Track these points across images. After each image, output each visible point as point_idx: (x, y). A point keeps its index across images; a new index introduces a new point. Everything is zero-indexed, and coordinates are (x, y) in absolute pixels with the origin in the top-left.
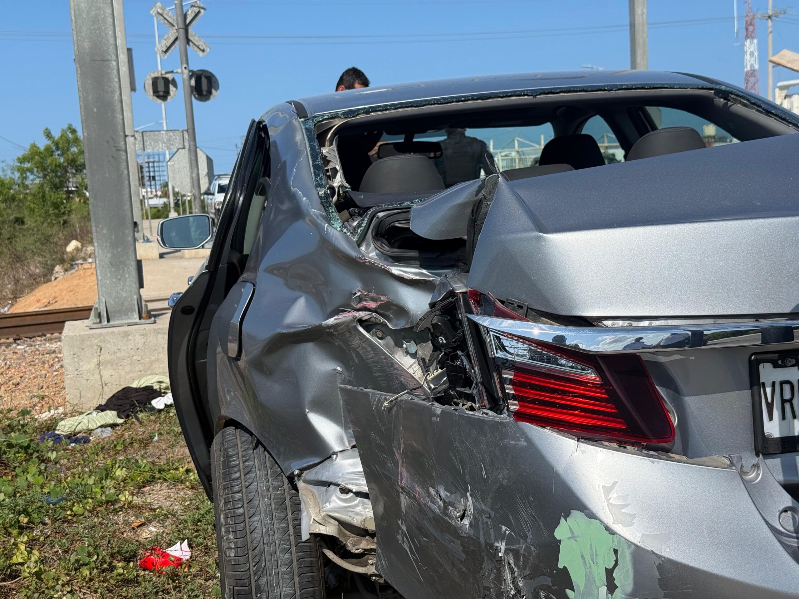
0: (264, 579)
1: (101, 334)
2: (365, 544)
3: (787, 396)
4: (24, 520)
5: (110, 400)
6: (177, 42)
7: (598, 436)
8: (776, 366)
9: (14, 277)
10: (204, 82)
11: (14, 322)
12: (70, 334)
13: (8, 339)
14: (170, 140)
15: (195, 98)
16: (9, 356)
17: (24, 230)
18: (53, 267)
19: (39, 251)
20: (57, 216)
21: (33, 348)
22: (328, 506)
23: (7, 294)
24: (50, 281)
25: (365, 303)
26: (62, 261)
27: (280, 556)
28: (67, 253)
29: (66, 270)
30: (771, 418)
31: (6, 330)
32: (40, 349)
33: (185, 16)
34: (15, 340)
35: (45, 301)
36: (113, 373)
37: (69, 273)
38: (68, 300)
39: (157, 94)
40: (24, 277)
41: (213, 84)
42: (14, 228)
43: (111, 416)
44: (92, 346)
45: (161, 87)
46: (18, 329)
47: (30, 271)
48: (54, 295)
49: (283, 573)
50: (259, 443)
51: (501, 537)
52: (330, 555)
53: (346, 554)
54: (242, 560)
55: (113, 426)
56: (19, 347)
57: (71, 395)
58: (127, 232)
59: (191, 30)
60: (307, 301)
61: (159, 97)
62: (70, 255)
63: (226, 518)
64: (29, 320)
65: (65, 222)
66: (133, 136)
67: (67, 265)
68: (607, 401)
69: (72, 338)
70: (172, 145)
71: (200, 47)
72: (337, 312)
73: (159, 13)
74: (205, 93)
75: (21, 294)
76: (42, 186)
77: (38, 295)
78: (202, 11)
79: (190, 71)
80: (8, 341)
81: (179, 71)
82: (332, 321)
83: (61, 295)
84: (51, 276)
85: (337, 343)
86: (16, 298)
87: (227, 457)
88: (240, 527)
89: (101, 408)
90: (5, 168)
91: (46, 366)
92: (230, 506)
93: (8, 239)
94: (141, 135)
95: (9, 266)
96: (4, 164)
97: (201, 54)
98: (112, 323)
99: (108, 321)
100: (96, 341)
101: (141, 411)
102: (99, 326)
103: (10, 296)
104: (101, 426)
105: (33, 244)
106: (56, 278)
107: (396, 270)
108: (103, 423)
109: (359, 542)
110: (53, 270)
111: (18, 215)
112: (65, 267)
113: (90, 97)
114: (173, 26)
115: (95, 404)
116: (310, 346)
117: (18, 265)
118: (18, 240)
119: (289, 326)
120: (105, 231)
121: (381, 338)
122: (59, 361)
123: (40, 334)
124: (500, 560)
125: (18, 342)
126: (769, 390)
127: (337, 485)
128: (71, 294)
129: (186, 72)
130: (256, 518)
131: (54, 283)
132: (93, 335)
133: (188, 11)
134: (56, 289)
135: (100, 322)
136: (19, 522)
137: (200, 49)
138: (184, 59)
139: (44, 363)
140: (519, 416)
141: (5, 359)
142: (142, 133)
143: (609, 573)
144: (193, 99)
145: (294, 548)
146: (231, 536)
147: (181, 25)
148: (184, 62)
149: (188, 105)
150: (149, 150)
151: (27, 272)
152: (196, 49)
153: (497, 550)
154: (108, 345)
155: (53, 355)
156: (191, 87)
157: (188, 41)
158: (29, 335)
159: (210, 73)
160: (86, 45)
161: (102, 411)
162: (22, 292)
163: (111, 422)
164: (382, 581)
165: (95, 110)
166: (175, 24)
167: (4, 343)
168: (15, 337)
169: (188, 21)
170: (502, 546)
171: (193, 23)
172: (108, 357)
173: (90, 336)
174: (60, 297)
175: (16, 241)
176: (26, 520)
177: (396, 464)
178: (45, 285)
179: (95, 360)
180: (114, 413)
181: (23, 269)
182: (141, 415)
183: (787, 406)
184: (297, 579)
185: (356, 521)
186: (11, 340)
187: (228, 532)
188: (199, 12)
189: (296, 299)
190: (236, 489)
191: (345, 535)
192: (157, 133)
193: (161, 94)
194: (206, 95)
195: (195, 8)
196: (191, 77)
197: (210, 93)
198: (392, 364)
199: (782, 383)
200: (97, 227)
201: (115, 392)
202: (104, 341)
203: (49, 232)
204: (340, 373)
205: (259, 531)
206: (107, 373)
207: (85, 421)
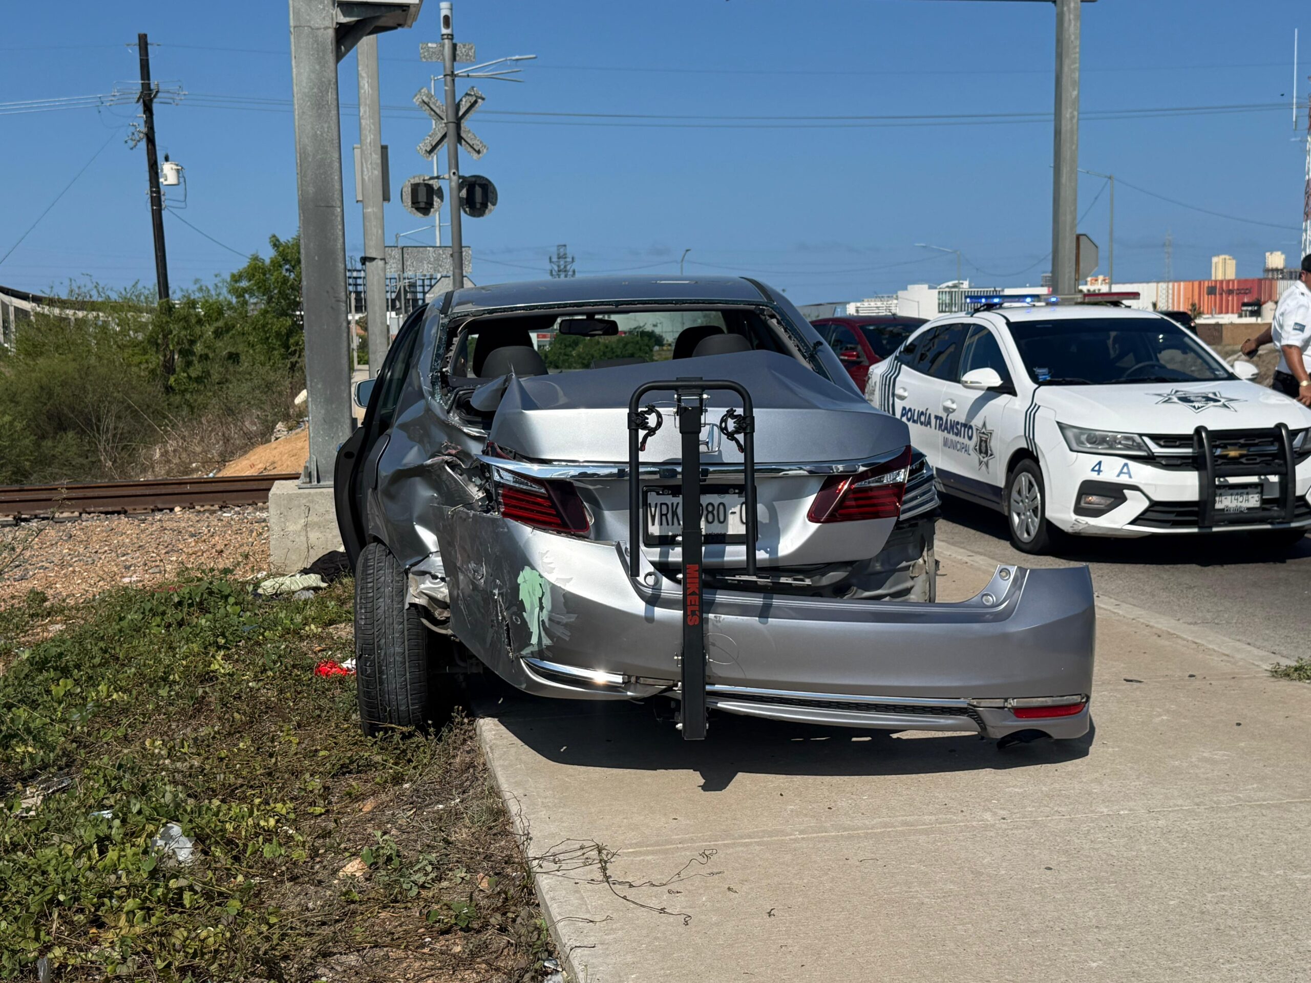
0: (383, 641)
1: (310, 493)
2: (446, 614)
3: (664, 512)
4: (222, 641)
5: (315, 564)
6: (446, 140)
7: (547, 527)
8: (658, 494)
9: (223, 435)
10: (478, 191)
11: (221, 487)
12: (278, 492)
13: (212, 505)
14: (438, 260)
15: (466, 212)
16: (213, 523)
17: (240, 373)
18: (274, 423)
19: (257, 402)
20: (284, 357)
21: (241, 516)
22: (422, 586)
23: (213, 458)
24: (270, 441)
25: (450, 451)
26: (286, 417)
27: (396, 626)
28: (294, 406)
29: (290, 429)
30: (653, 524)
31: (211, 495)
32: (249, 517)
33: (457, 107)
34: (221, 508)
35: (261, 466)
36: (320, 536)
37: (294, 432)
38: (288, 466)
39: (417, 205)
40: (236, 436)
41: (490, 195)
42: (227, 370)
43: (314, 580)
44: (299, 506)
45: (422, 198)
46: (225, 494)
47: (244, 428)
48: (272, 459)
49: (398, 638)
50: (390, 552)
51: (496, 586)
52: (425, 621)
53: (436, 622)
54: (369, 627)
55: (316, 589)
56: (225, 515)
57: (276, 557)
58: (343, 387)
59: (465, 124)
60: (419, 449)
61: (418, 209)
62: (297, 409)
63: (361, 599)
64: (239, 486)
65: (293, 365)
66: (384, 259)
67: (292, 423)
68: (550, 507)
69: (280, 496)
70: (441, 266)
71: (475, 147)
72: (433, 456)
73: (424, 102)
74: (478, 206)
75: (231, 456)
76: (265, 313)
77: (253, 458)
78: (480, 100)
79: (460, 177)
80: (212, 508)
81: (447, 176)
82: (429, 462)
83: (281, 459)
84: (271, 435)
85: (434, 477)
86: (224, 461)
87: (367, 560)
88: (369, 605)
89: (305, 572)
90: (220, 285)
91: (254, 534)
92: (363, 591)
93: (218, 383)
94: (400, 251)
95: (217, 420)
96: (219, 279)
97: (475, 155)
98: (322, 483)
99: (318, 481)
100: (304, 501)
101: (346, 576)
102: (308, 485)
103: (217, 458)
104: (304, 589)
105: (249, 393)
106: (277, 439)
107: (465, 430)
108: (306, 585)
109: (443, 612)
110: (273, 428)
111: (233, 350)
112: (290, 424)
113: (312, 245)
114: (442, 119)
115: (301, 566)
116: (417, 479)
117: (230, 419)
118: (231, 386)
119: (405, 465)
120: (320, 386)
121: (461, 475)
122: (268, 530)
123: (251, 502)
124: (496, 601)
125: (225, 510)
126: (653, 510)
127: (430, 573)
128: (293, 459)
129: (455, 178)
130: (381, 600)
131: (273, 444)
132: (300, 494)
133: (461, 100)
134: (275, 452)
135: (310, 482)
136: (217, 642)
137: (475, 150)
138: (453, 162)
139: (252, 531)
140: (505, 515)
141: (208, 526)
142: (402, 249)
143: (540, 599)
144: (462, 212)
145: (405, 622)
146: (363, 611)
147: (452, 118)
148: (453, 166)
149: (455, 222)
150: (409, 273)
151: (241, 429)
152: (470, 149)
153: (494, 595)
154: (317, 506)
155: (263, 524)
156: (461, 199)
157: (459, 139)
158: (237, 502)
159: (487, 180)
160: (311, 190)
161: (306, 574)
162: (232, 453)
163: (314, 585)
164: (457, 640)
165: (316, 258)
166: (444, 117)
167: (208, 510)
168: (221, 503)
169: (461, 113)
170: (496, 591)
171: (468, 116)
172: (316, 519)
173: (299, 496)
174: (279, 463)
175: (228, 388)
176: (223, 641)
177: (456, 552)
178: (261, 447)
179: (302, 521)
180: (319, 576)
181: (236, 425)
182: (345, 580)
183: (664, 518)
184: (406, 643)
185: (439, 596)
186: (216, 507)
187: (361, 608)
188: (476, 102)
189: (411, 448)
190: (369, 580)
191: (433, 607)
192: (421, 249)
193: (422, 205)
194: (479, 209)
195: (470, 98)
196: (460, 187)
197: (484, 206)
198: (465, 491)
199: (661, 504)
200: (311, 381)
201: (320, 556)
202: (312, 501)
203: (272, 377)
204: (436, 498)
205: (382, 608)
206: (314, 536)
207: (288, 582)
